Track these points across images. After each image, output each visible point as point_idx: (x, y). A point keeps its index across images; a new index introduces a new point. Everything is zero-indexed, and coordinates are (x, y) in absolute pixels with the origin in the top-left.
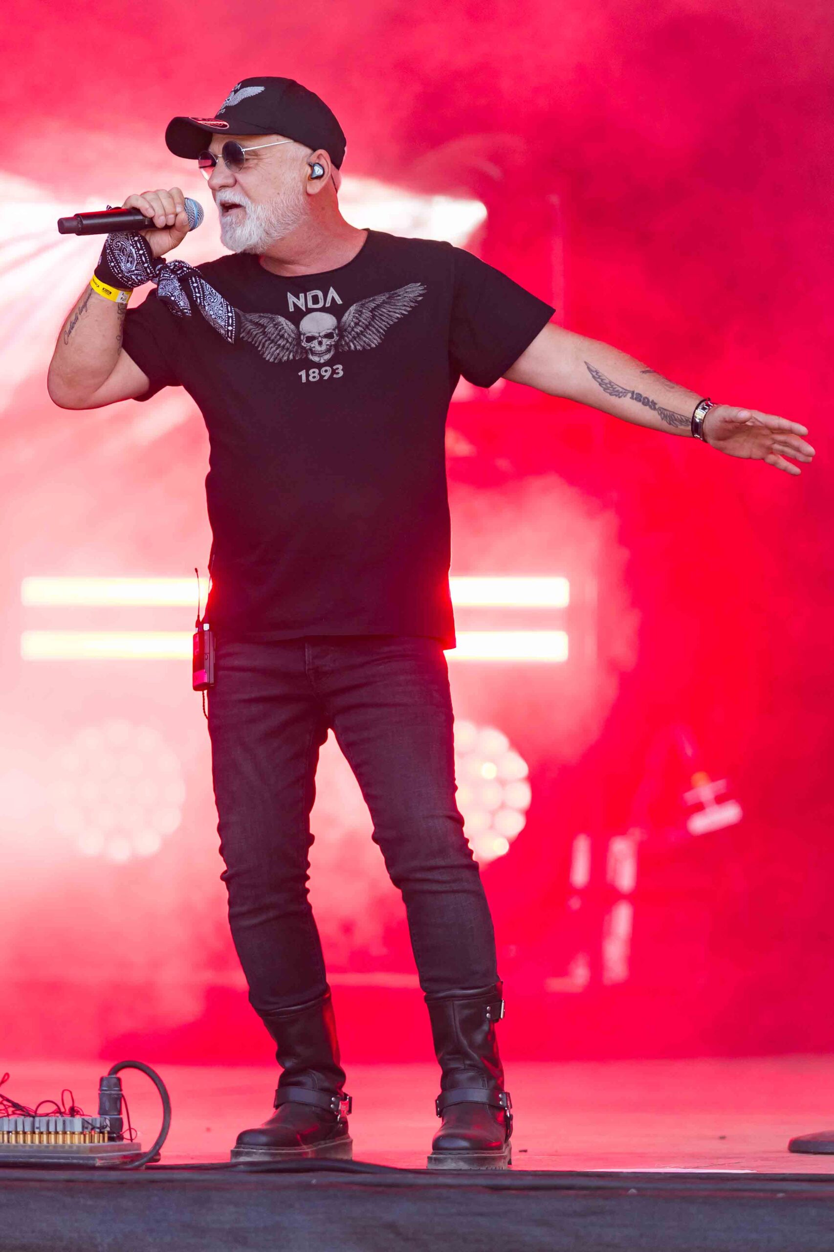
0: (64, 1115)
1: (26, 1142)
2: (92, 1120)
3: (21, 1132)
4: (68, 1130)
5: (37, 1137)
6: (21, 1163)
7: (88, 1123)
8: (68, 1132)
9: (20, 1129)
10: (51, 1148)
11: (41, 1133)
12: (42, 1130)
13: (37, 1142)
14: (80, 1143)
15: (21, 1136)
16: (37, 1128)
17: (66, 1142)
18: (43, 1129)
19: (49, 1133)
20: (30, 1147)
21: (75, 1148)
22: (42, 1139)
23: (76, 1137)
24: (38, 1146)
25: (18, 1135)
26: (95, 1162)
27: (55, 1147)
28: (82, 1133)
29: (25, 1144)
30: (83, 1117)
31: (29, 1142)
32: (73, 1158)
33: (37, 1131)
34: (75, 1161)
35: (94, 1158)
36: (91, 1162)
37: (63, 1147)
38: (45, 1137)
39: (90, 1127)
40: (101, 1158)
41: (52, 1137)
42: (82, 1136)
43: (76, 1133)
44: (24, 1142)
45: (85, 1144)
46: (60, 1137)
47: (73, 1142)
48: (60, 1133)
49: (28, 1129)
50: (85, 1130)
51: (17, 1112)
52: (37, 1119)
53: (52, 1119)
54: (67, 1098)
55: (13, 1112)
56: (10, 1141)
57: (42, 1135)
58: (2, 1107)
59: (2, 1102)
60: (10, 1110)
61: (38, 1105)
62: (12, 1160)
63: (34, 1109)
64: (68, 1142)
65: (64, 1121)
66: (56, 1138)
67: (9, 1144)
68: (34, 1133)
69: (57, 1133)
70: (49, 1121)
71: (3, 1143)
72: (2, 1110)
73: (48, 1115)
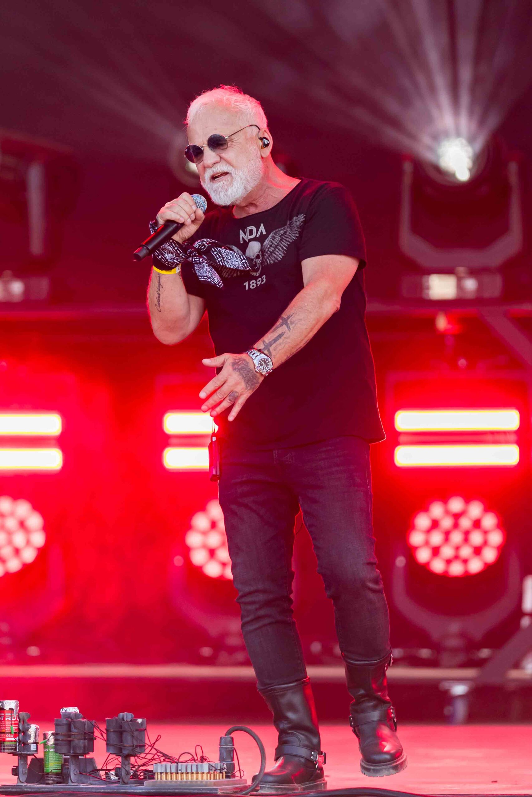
0: (197, 762)
1: (173, 779)
2: (215, 765)
3: (169, 773)
4: (200, 771)
5: (179, 776)
6: (169, 792)
7: (213, 766)
8: (200, 773)
9: (168, 771)
10: (189, 783)
11: (182, 773)
12: (182, 772)
13: (180, 779)
14: (207, 779)
15: (169, 775)
16: (180, 770)
17: (198, 779)
18: (184, 771)
19: (187, 773)
20: (176, 782)
21: (204, 783)
22: (183, 778)
23: (205, 776)
24: (180, 782)
25: (167, 775)
26: (217, 792)
27: (191, 782)
28: (209, 773)
29: (171, 781)
30: (209, 763)
31: (174, 779)
32: (203, 789)
33: (179, 772)
34: (204, 791)
35: (216, 789)
36: (215, 792)
37: (196, 782)
38: (184, 776)
39: (214, 769)
40: (221, 790)
41: (190, 776)
42: (209, 775)
43: (205, 773)
44: (171, 779)
45: (210, 781)
46: (195, 776)
47: (203, 779)
48: (195, 773)
49: (174, 771)
50: (211, 771)
51: (167, 760)
52: (179, 764)
53: (189, 764)
54: (199, 750)
55: (164, 760)
56: (162, 779)
57: (183, 775)
58: (156, 757)
59: (156, 753)
60: (162, 759)
61: (180, 755)
62: (163, 791)
63: (178, 758)
64: (200, 779)
65: (197, 765)
66: (192, 777)
67: (161, 781)
68: (178, 773)
69: (192, 773)
70: (187, 765)
71: (158, 780)
72: (156, 759)
73: (186, 762)
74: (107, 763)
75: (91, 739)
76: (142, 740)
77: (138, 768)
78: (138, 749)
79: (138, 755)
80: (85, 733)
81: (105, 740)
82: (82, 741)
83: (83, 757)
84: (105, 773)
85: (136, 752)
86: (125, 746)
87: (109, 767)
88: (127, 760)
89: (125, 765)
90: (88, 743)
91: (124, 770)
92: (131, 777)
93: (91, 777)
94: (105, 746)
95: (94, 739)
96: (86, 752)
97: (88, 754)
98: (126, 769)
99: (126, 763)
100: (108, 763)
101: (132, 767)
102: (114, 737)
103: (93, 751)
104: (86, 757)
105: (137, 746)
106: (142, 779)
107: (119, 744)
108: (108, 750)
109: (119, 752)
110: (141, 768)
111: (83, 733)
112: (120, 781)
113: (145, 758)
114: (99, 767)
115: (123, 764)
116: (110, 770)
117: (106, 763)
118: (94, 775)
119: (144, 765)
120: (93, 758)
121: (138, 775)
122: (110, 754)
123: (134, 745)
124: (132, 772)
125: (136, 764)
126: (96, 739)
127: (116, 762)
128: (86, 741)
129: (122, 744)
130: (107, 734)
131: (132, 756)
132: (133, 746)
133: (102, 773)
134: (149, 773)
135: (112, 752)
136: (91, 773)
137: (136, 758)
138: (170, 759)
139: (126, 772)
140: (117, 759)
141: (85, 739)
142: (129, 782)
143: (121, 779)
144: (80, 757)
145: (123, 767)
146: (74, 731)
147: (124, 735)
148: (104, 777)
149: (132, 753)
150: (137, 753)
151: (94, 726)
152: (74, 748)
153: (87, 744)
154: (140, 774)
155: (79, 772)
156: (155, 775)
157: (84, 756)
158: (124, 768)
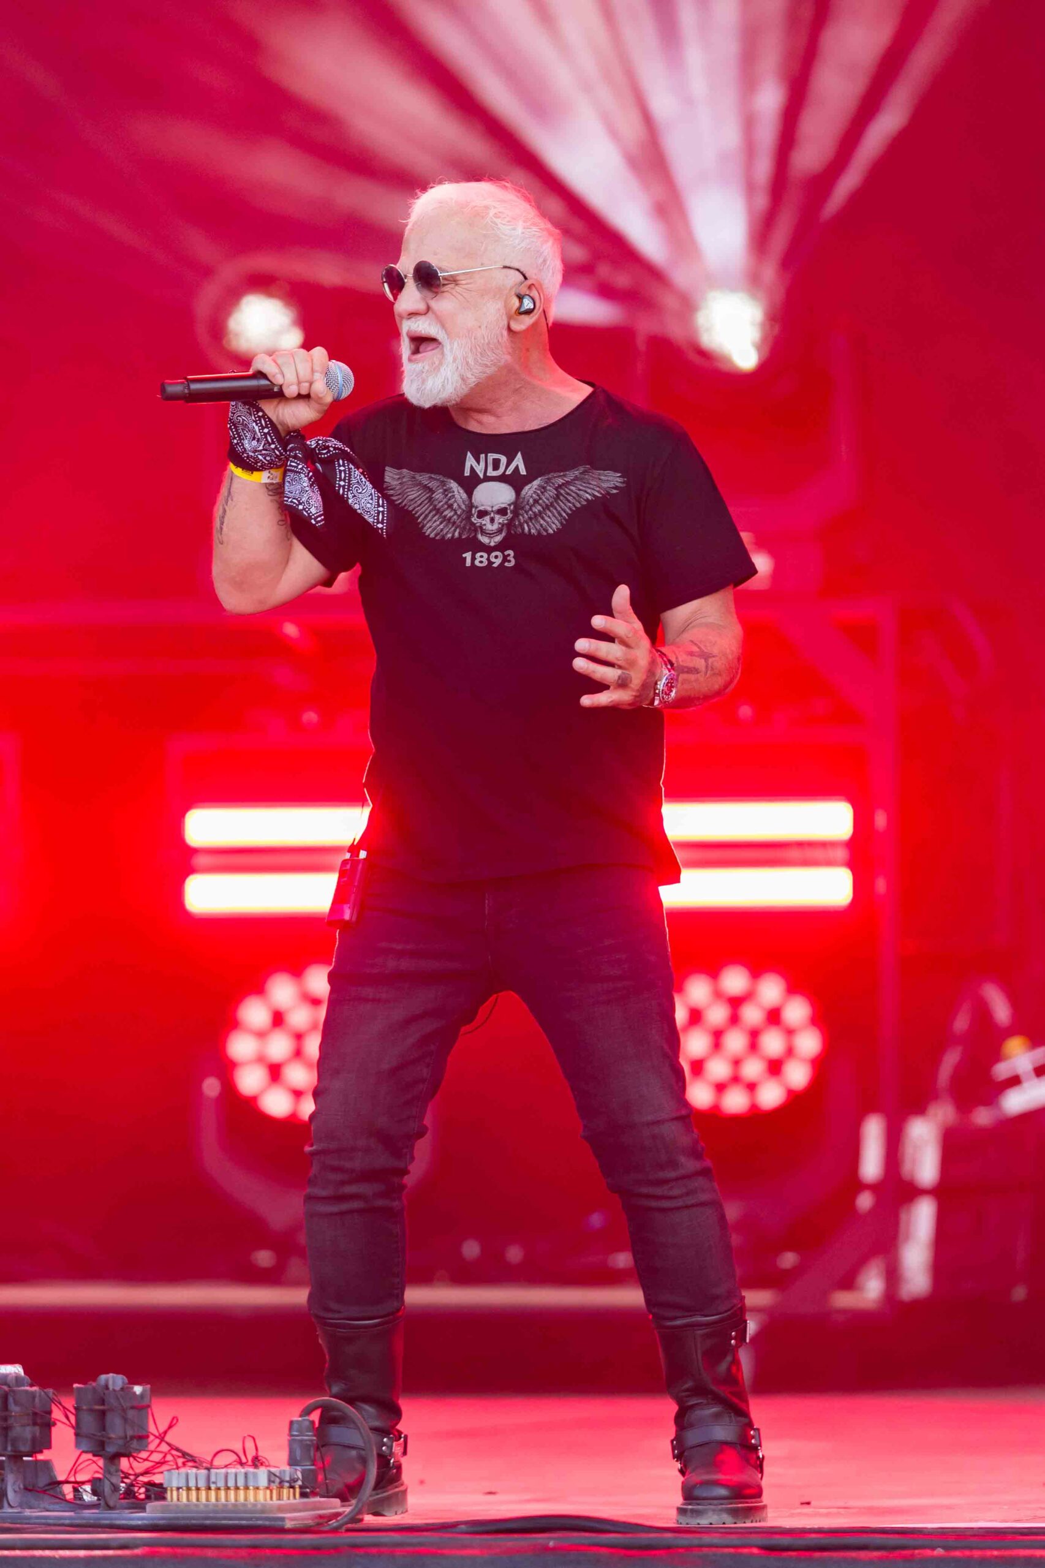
0: (245, 1466)
1: (200, 1500)
2: (280, 1472)
3: (194, 1488)
4: (251, 1484)
5: (213, 1493)
6: (194, 1525)
7: (275, 1475)
8: (251, 1488)
9: (192, 1484)
10: (230, 1507)
11: (218, 1489)
12: (219, 1485)
13: (213, 1499)
14: (266, 1500)
15: (194, 1493)
16: (214, 1483)
17: (248, 1500)
18: (221, 1484)
19: (228, 1488)
20: (206, 1506)
21: (259, 1507)
22: (219, 1496)
23: (261, 1494)
24: (215, 1505)
25: (190, 1492)
26: (284, 1523)
27: (235, 1505)
28: (267, 1488)
29: (197, 1503)
30: (268, 1468)
31: (203, 1499)
32: (258, 1519)
33: (213, 1486)
34: (260, 1522)
35: (283, 1519)
36: (280, 1523)
37: (244, 1505)
38: (222, 1493)
39: (278, 1480)
40: (291, 1519)
41: (232, 1493)
42: (268, 1492)
43: (261, 1488)
44: (198, 1499)
45: (271, 1502)
46: (241, 1493)
47: (258, 1499)
48: (242, 1488)
49: (202, 1484)
50: (272, 1484)
51: (190, 1464)
52: (213, 1471)
53: (232, 1471)
54: (250, 1445)
55: (184, 1464)
56: (180, 1500)
57: (219, 1491)
58: (169, 1458)
59: (169, 1451)
60: (180, 1461)
61: (212, 1455)
62: (182, 1522)
63: (209, 1459)
64: (251, 1499)
65: (246, 1474)
66: (236, 1496)
67: (179, 1503)
68: (209, 1488)
69: (237, 1488)
70: (227, 1473)
71: (172, 1501)
72: (168, 1461)
73: (226, 1466)
74: (76, 1470)
75: (47, 1425)
76: (143, 1426)
77: (135, 1480)
78: (135, 1444)
79: (135, 1454)
80: (35, 1414)
81: (73, 1427)
82: (28, 1429)
83: (30, 1459)
84: (71, 1490)
85: (133, 1449)
86: (110, 1438)
87: (80, 1478)
88: (114, 1465)
89: (110, 1473)
90: (41, 1432)
91: (107, 1483)
92: (122, 1496)
93: (46, 1497)
94: (73, 1437)
95: (52, 1423)
96: (38, 1449)
97: (41, 1452)
98: (112, 1480)
99: (113, 1469)
100: (79, 1468)
101: (123, 1478)
102: (89, 1422)
103: (49, 1447)
104: (36, 1457)
105: (132, 1438)
106: (143, 1500)
107: (99, 1434)
108: (77, 1444)
109: (99, 1448)
110: (141, 1478)
111: (31, 1414)
112: (100, 1504)
113: (150, 1459)
114: (61, 1477)
115: (107, 1471)
116: (83, 1483)
117: (74, 1470)
118: (51, 1492)
119: (146, 1472)
120: (51, 1460)
121: (135, 1493)
122: (83, 1452)
123: (128, 1437)
124: (123, 1488)
125: (131, 1472)
126: (55, 1424)
127: (91, 1468)
128: (37, 1428)
129: (104, 1433)
130: (76, 1416)
131: (124, 1455)
132: (126, 1437)
133: (67, 1489)
134: (156, 1489)
135: (85, 1449)
136: (47, 1488)
137: (131, 1459)
138: (195, 1462)
139: (113, 1488)
140: (94, 1462)
141: (35, 1424)
142: (118, 1506)
143: (103, 1502)
144: (25, 1458)
145: (107, 1478)
146: (14, 1409)
147: (109, 1416)
148: (70, 1496)
149: (122, 1451)
150: (132, 1451)
151: (52, 1401)
152: (14, 1441)
153: (38, 1434)
154: (138, 1490)
155: (24, 1485)
156: (166, 1493)
157: (31, 1456)
158: (108, 1480)
